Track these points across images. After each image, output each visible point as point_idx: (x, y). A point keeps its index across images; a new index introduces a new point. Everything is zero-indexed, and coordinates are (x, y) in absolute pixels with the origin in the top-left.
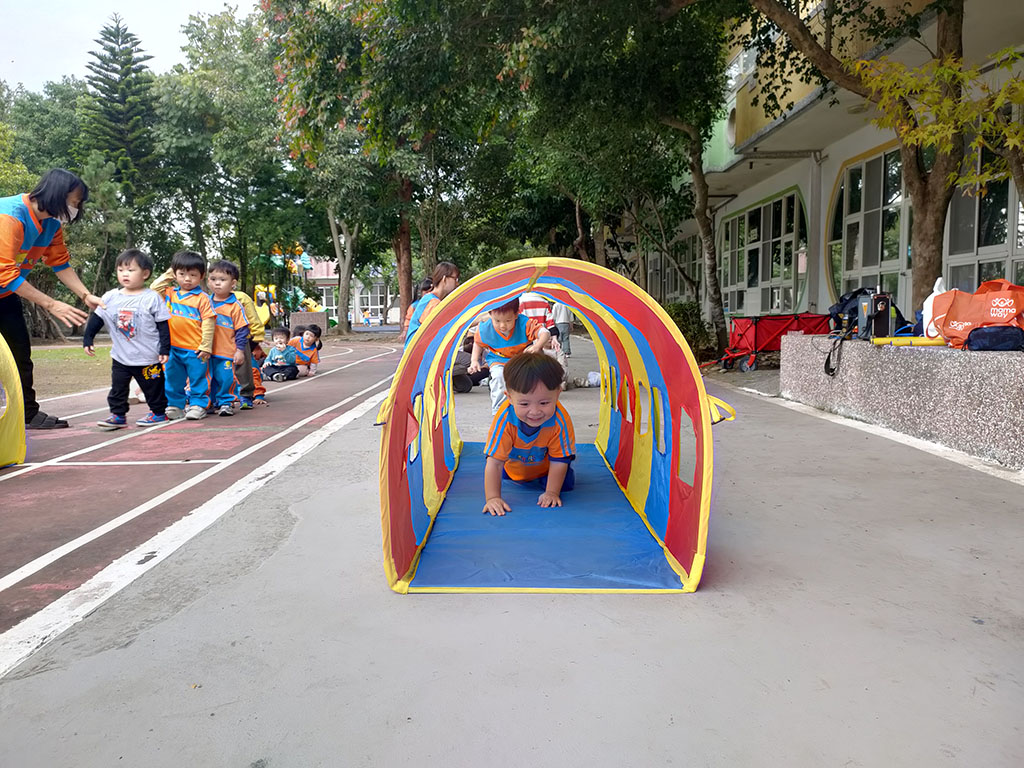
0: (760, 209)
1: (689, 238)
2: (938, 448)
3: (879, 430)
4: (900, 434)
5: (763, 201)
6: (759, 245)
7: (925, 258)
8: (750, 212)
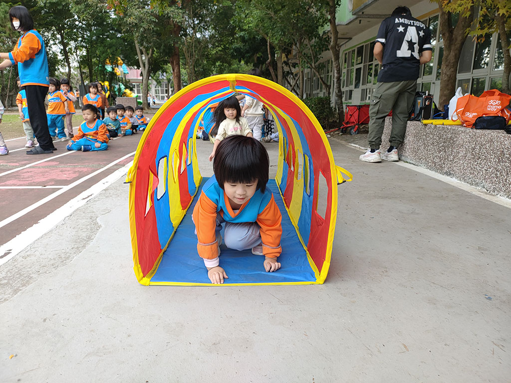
0: (363, 46)
1: (326, 62)
2: (453, 181)
3: (422, 170)
4: (433, 172)
5: (365, 42)
6: (361, 66)
7: (448, 75)
8: (358, 48)
